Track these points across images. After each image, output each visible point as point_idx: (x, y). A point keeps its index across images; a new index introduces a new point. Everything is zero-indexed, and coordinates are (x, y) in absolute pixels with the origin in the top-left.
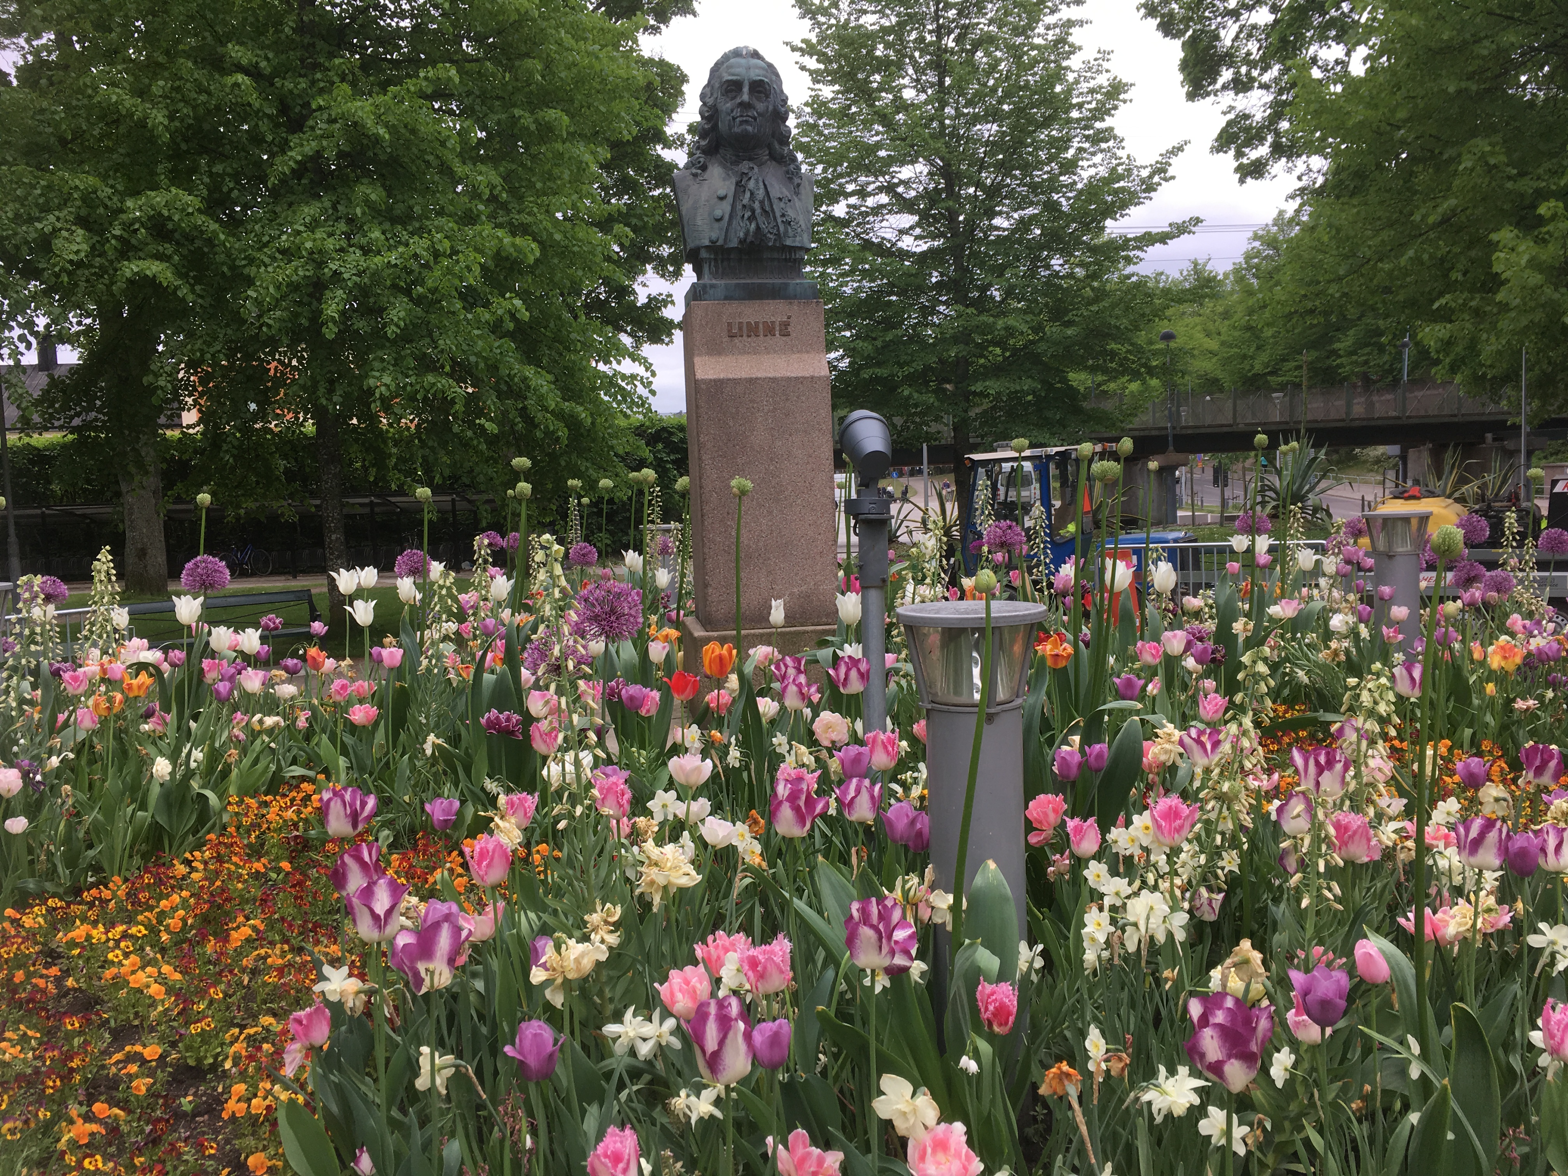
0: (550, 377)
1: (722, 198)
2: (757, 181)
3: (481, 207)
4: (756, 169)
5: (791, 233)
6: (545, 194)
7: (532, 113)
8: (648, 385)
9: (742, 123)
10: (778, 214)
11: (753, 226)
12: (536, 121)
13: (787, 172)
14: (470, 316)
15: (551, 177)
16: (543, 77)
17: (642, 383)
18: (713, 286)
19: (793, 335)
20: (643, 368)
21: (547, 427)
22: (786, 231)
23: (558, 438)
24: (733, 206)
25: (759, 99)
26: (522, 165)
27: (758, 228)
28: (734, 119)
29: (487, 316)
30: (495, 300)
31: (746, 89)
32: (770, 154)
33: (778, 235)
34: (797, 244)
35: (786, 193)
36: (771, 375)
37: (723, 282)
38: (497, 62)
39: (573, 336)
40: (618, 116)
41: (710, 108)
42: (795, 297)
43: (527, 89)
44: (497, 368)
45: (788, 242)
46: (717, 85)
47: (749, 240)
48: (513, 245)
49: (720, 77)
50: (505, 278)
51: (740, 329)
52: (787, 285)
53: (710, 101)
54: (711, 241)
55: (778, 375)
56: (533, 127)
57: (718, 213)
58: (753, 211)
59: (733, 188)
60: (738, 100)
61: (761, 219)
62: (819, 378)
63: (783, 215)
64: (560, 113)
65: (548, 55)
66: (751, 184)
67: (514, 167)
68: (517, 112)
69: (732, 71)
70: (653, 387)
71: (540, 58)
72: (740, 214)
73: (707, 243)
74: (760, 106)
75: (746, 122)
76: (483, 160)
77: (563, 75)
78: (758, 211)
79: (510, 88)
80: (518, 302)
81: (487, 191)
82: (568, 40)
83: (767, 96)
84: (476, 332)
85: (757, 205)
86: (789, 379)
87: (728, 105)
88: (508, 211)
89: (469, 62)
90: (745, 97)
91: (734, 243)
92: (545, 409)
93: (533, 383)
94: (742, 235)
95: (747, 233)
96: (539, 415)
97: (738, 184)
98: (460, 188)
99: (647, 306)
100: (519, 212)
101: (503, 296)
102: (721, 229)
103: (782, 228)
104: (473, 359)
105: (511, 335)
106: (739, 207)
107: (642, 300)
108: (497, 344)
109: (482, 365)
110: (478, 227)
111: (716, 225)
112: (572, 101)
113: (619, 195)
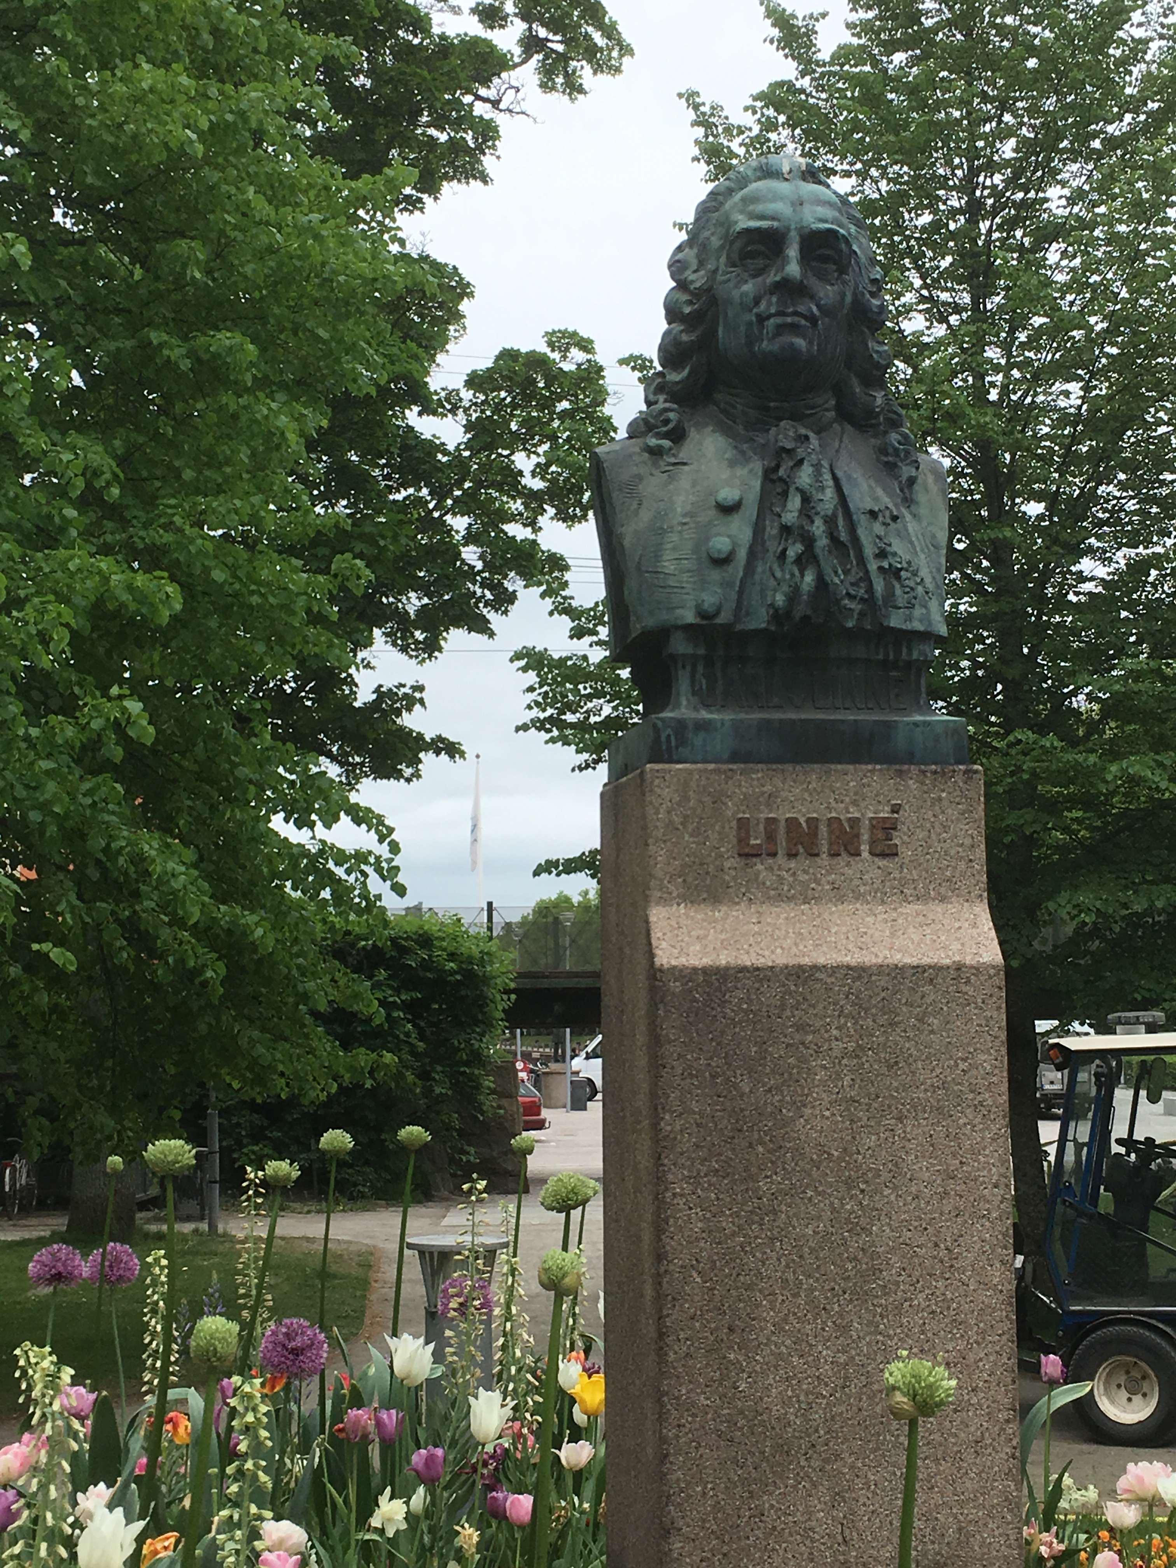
0: (190, 855)
1: (728, 509)
2: (817, 467)
3: (71, 513)
4: (814, 442)
5: (901, 600)
6: (198, 492)
7: (185, 338)
8: (389, 873)
9: (781, 329)
10: (869, 551)
11: (809, 578)
12: (192, 354)
13: (883, 450)
14: (34, 732)
15: (214, 462)
16: (209, 272)
17: (379, 870)
18: (702, 726)
19: (906, 853)
20: (373, 836)
21: (182, 961)
22: (890, 593)
23: (204, 984)
24: (758, 529)
25: (822, 277)
26: (156, 436)
27: (821, 582)
28: (762, 319)
29: (70, 732)
30: (89, 701)
31: (793, 252)
32: (838, 408)
33: (870, 600)
34: (919, 626)
35: (885, 501)
36: (853, 959)
37: (727, 716)
38: (120, 245)
39: (244, 771)
40: (351, 349)
41: (697, 294)
42: (910, 758)
43: (176, 297)
44: (83, 837)
45: (895, 621)
46: (715, 242)
47: (799, 612)
48: (130, 588)
49: (726, 223)
50: (109, 653)
51: (771, 837)
52: (889, 726)
53: (698, 279)
54: (702, 614)
55: (868, 959)
56: (185, 365)
57: (721, 544)
58: (809, 541)
59: (757, 484)
60: (773, 277)
61: (829, 563)
62: (977, 969)
63: (882, 554)
64: (238, 338)
65: (222, 233)
66: (805, 477)
67: (141, 440)
68: (156, 336)
69: (759, 208)
70: (401, 879)
71: (205, 240)
72: (774, 547)
73: (689, 617)
74: (828, 292)
75: (794, 328)
76: (81, 426)
77: (248, 269)
78: (823, 542)
79: (143, 291)
80: (134, 706)
81: (80, 483)
82: (262, 208)
83: (843, 270)
84: (45, 765)
85: (818, 528)
86: (897, 972)
87: (747, 287)
88: (124, 523)
89: (66, 244)
90: (793, 269)
91: (759, 620)
92: (178, 922)
93: (157, 869)
94: (780, 599)
95: (793, 596)
96: (165, 933)
97: (769, 476)
98: (27, 479)
99: (374, 706)
100: (146, 526)
101: (105, 694)
102: (726, 584)
103: (879, 586)
104: (35, 816)
105: (117, 772)
106: (771, 531)
107: (364, 696)
108: (86, 786)
109: (52, 829)
110: (62, 553)
111: (715, 575)
112: (263, 319)
113: (330, 498)
